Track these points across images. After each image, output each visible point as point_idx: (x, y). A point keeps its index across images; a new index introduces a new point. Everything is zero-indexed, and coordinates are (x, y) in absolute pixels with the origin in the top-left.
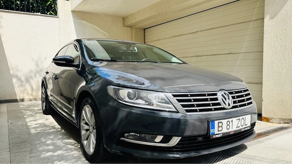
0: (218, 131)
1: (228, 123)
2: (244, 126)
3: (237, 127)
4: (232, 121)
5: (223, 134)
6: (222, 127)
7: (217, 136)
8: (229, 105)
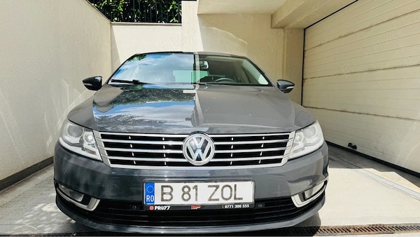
0: (163, 200)
1: (186, 190)
2: (232, 201)
3: (210, 200)
4: (196, 187)
5: (172, 206)
6: (170, 194)
7: (159, 208)
8: (199, 159)
